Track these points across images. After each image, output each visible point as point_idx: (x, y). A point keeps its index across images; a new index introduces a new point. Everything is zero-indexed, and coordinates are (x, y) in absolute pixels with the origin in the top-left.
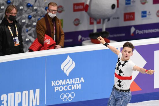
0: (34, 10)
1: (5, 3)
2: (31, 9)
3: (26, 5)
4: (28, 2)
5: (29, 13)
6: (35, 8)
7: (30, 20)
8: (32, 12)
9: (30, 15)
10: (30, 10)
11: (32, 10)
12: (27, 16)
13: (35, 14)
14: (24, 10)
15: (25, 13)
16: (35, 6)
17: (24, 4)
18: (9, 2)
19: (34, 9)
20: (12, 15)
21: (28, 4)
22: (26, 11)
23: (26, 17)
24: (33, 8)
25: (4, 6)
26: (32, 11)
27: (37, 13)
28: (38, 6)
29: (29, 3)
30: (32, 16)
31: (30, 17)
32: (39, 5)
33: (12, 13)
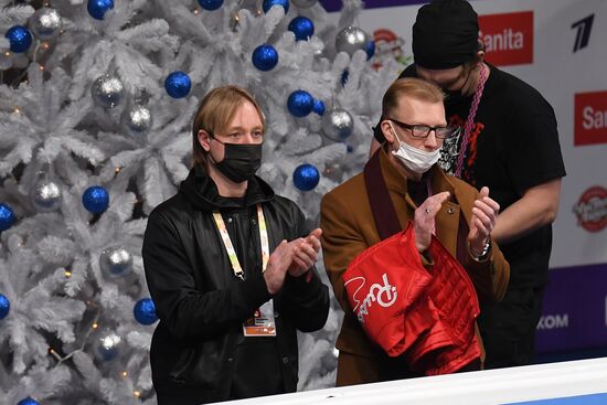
0: (334, 134)
1: (157, 91)
2: (316, 128)
3: (283, 100)
4: (294, 88)
5: (299, 150)
6: (339, 119)
7: (309, 193)
8: (323, 145)
9: (306, 166)
10: (310, 132)
11: (322, 132)
12: (290, 167)
13: (336, 161)
14: (274, 136)
15: (277, 154)
16: (340, 110)
17: (275, 95)
18: (178, 81)
19: (336, 127)
20: (240, 141)
21: (299, 99)
22: (284, 140)
23: (285, 177)
24: (330, 121)
25: (151, 110)
26: (318, 140)
27: (350, 150)
28: (355, 110)
29: (300, 92)
30: (321, 169)
31: (305, 173)
32: (362, 104)
33: (240, 131)
